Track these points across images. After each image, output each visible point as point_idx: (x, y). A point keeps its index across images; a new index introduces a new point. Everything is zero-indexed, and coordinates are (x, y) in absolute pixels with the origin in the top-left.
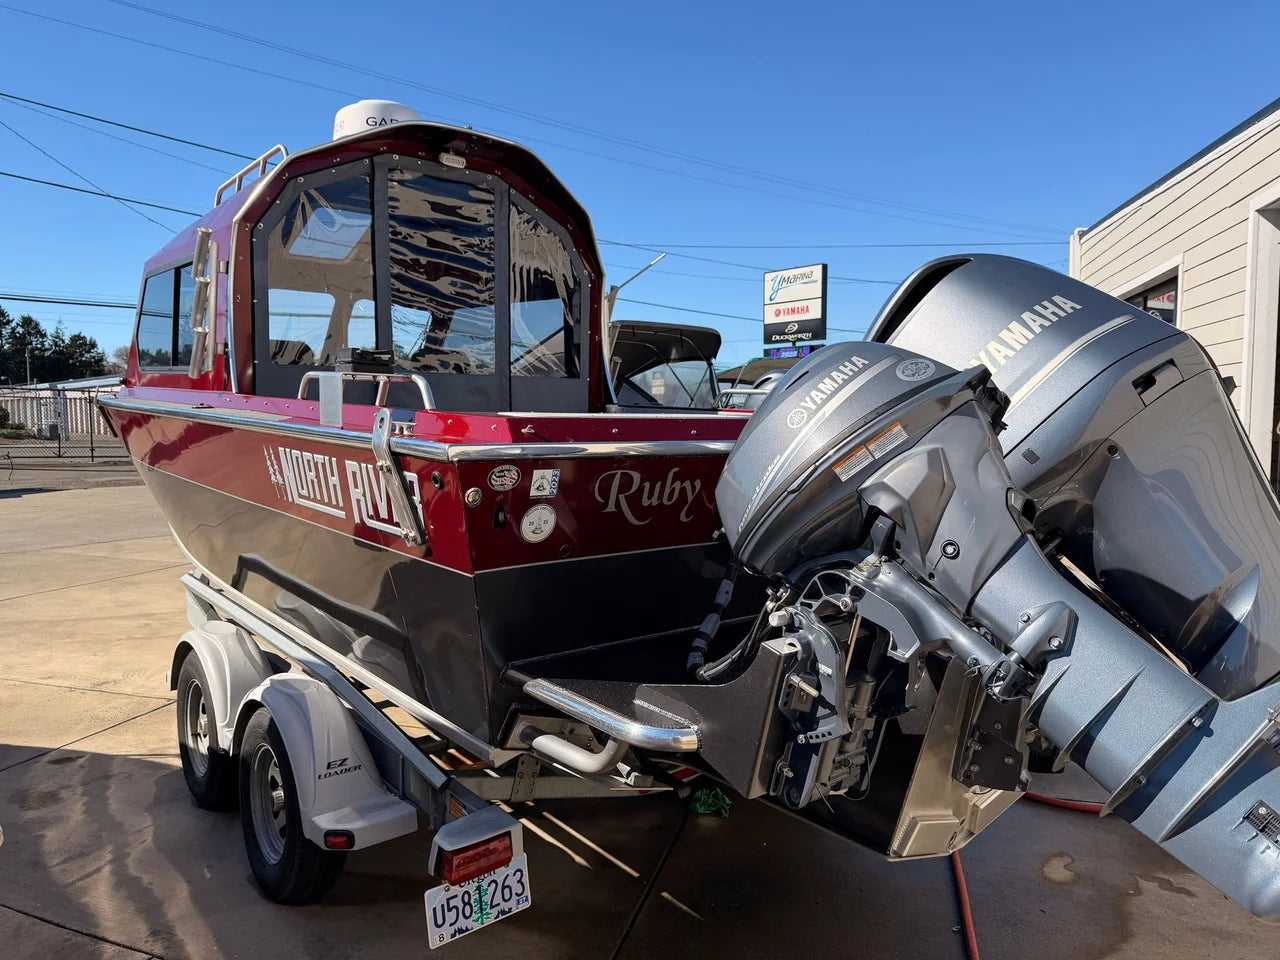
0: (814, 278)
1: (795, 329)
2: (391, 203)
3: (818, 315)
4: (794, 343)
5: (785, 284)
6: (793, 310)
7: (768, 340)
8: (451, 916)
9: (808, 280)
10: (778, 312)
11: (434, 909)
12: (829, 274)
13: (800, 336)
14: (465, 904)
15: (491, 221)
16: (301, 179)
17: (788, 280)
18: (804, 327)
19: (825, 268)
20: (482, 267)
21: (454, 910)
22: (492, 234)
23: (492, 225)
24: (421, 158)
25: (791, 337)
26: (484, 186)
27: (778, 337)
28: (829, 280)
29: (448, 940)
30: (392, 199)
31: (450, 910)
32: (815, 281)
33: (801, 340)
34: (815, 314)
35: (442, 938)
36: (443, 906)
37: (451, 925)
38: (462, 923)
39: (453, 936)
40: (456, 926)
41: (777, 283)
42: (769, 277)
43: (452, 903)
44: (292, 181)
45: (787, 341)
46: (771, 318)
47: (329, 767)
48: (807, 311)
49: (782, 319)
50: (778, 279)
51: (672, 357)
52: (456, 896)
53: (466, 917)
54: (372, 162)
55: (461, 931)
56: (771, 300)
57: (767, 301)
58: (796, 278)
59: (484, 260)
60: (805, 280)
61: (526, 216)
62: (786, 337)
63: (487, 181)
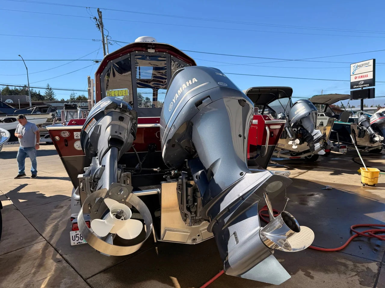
0: (370, 64)
1: (363, 83)
2: (136, 64)
3: (372, 77)
4: (362, 88)
5: (358, 68)
6: (362, 77)
7: (352, 87)
8: (77, 239)
9: (367, 65)
10: (356, 78)
11: (72, 236)
12: (376, 62)
13: (364, 85)
14: (81, 237)
15: (165, 65)
16: (112, 61)
17: (360, 66)
18: (366, 82)
19: (374, 60)
20: (163, 78)
21: (78, 238)
22: (166, 69)
23: (166, 67)
24: (144, 51)
25: (361, 86)
26: (163, 56)
27: (356, 86)
28: (376, 64)
29: (76, 244)
30: (136, 63)
31: (77, 237)
32: (371, 65)
33: (365, 87)
34: (370, 76)
35: (74, 243)
36: (75, 236)
37: (77, 241)
38: (80, 241)
39: (77, 243)
40: (78, 241)
41: (355, 67)
42: (352, 66)
43: (77, 236)
44: (110, 62)
45: (360, 87)
46: (353, 80)
47: (77, 203)
48: (367, 76)
49: (357, 80)
50: (356, 66)
51: (279, 97)
52: (79, 234)
53: (81, 240)
54: (130, 54)
55: (80, 243)
56: (353, 73)
57: (352, 74)
58: (363, 65)
59: (164, 77)
60: (366, 66)
61: (176, 63)
62: (359, 86)
63: (164, 55)
